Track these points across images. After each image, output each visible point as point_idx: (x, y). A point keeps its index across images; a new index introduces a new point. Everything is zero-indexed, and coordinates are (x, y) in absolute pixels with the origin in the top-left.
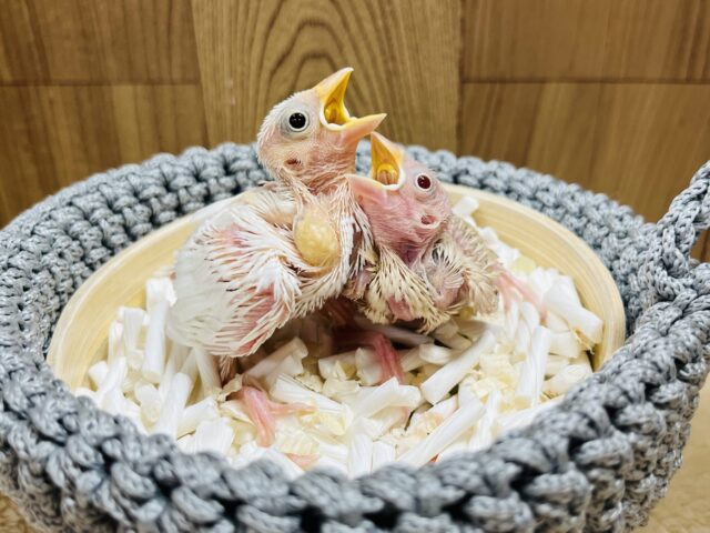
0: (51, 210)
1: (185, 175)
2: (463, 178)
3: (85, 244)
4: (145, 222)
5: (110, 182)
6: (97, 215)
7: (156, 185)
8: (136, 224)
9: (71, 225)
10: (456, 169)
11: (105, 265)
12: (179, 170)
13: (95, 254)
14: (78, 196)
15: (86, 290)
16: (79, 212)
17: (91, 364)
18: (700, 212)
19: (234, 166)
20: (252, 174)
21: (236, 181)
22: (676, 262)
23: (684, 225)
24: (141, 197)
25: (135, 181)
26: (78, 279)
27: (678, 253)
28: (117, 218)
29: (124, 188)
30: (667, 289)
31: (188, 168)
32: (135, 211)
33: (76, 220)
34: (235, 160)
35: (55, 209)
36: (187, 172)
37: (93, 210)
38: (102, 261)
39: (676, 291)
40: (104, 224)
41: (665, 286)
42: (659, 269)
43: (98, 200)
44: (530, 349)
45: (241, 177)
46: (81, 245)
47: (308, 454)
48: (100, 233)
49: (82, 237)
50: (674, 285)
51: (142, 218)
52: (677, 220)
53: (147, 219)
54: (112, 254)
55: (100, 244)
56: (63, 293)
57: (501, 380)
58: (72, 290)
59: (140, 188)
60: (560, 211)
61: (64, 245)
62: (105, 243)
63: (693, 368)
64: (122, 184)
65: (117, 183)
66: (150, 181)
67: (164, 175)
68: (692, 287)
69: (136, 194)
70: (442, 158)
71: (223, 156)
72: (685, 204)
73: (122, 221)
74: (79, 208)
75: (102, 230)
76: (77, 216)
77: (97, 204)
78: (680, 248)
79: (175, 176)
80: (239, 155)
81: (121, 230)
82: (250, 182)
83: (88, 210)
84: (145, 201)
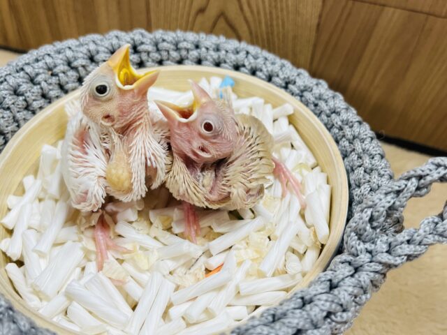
0: (7, 75)
1: (104, 52)
2: (291, 86)
3: (28, 99)
4: (74, 82)
5: (52, 54)
6: (39, 79)
7: (84, 58)
8: (67, 83)
9: (19, 86)
10: (288, 78)
11: (43, 110)
12: (102, 49)
13: (36, 105)
14: (28, 64)
15: (26, 129)
16: (26, 76)
17: (25, 176)
18: (394, 203)
19: (140, 48)
20: (151, 55)
21: (140, 57)
22: (366, 234)
23: (378, 212)
24: (73, 65)
25: (69, 54)
26: (21, 122)
27: (368, 227)
28: (54, 80)
29: (61, 59)
30: (353, 249)
31: (107, 48)
32: (67, 76)
33: (23, 82)
34: (142, 43)
35: (10, 74)
36: (106, 50)
37: (37, 74)
38: (41, 108)
39: (359, 253)
40: (44, 84)
41: (353, 247)
42: (353, 234)
43: (42, 68)
44: (281, 236)
45: (144, 57)
46: (25, 100)
47: (121, 279)
48: (40, 91)
49: (26, 95)
50: (359, 248)
51: (72, 79)
52: (376, 205)
53: (76, 80)
54: (50, 102)
55: (40, 97)
56: (8, 133)
57: (257, 251)
58: (16, 129)
59: (72, 60)
60: (341, 133)
61: (10, 103)
62: (44, 96)
63: (341, 316)
64: (61, 56)
65: (57, 55)
66: (80, 55)
67: (90, 51)
68: (370, 252)
69: (69, 64)
70: (283, 66)
71: (133, 39)
72: (386, 194)
73: (58, 82)
74: (27, 74)
75: (42, 88)
76: (25, 80)
77: (41, 71)
78: (371, 224)
79: (98, 52)
80: (144, 40)
81: (57, 87)
82: (150, 60)
83: (33, 75)
84: (75, 69)
